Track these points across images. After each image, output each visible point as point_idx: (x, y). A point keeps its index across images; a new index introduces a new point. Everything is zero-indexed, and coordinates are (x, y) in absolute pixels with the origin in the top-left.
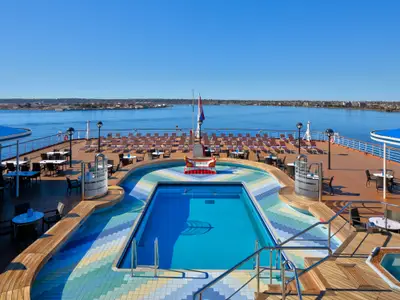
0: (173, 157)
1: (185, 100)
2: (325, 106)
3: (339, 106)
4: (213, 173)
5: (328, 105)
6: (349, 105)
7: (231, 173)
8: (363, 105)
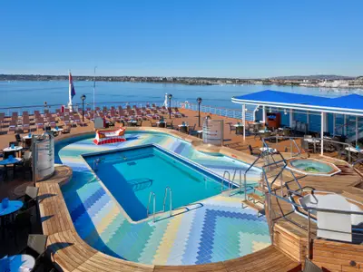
0: (74, 131)
1: (6, 76)
2: (148, 81)
3: (158, 81)
4: (123, 140)
5: (150, 80)
6: (165, 80)
7: (136, 138)
8: (175, 80)
